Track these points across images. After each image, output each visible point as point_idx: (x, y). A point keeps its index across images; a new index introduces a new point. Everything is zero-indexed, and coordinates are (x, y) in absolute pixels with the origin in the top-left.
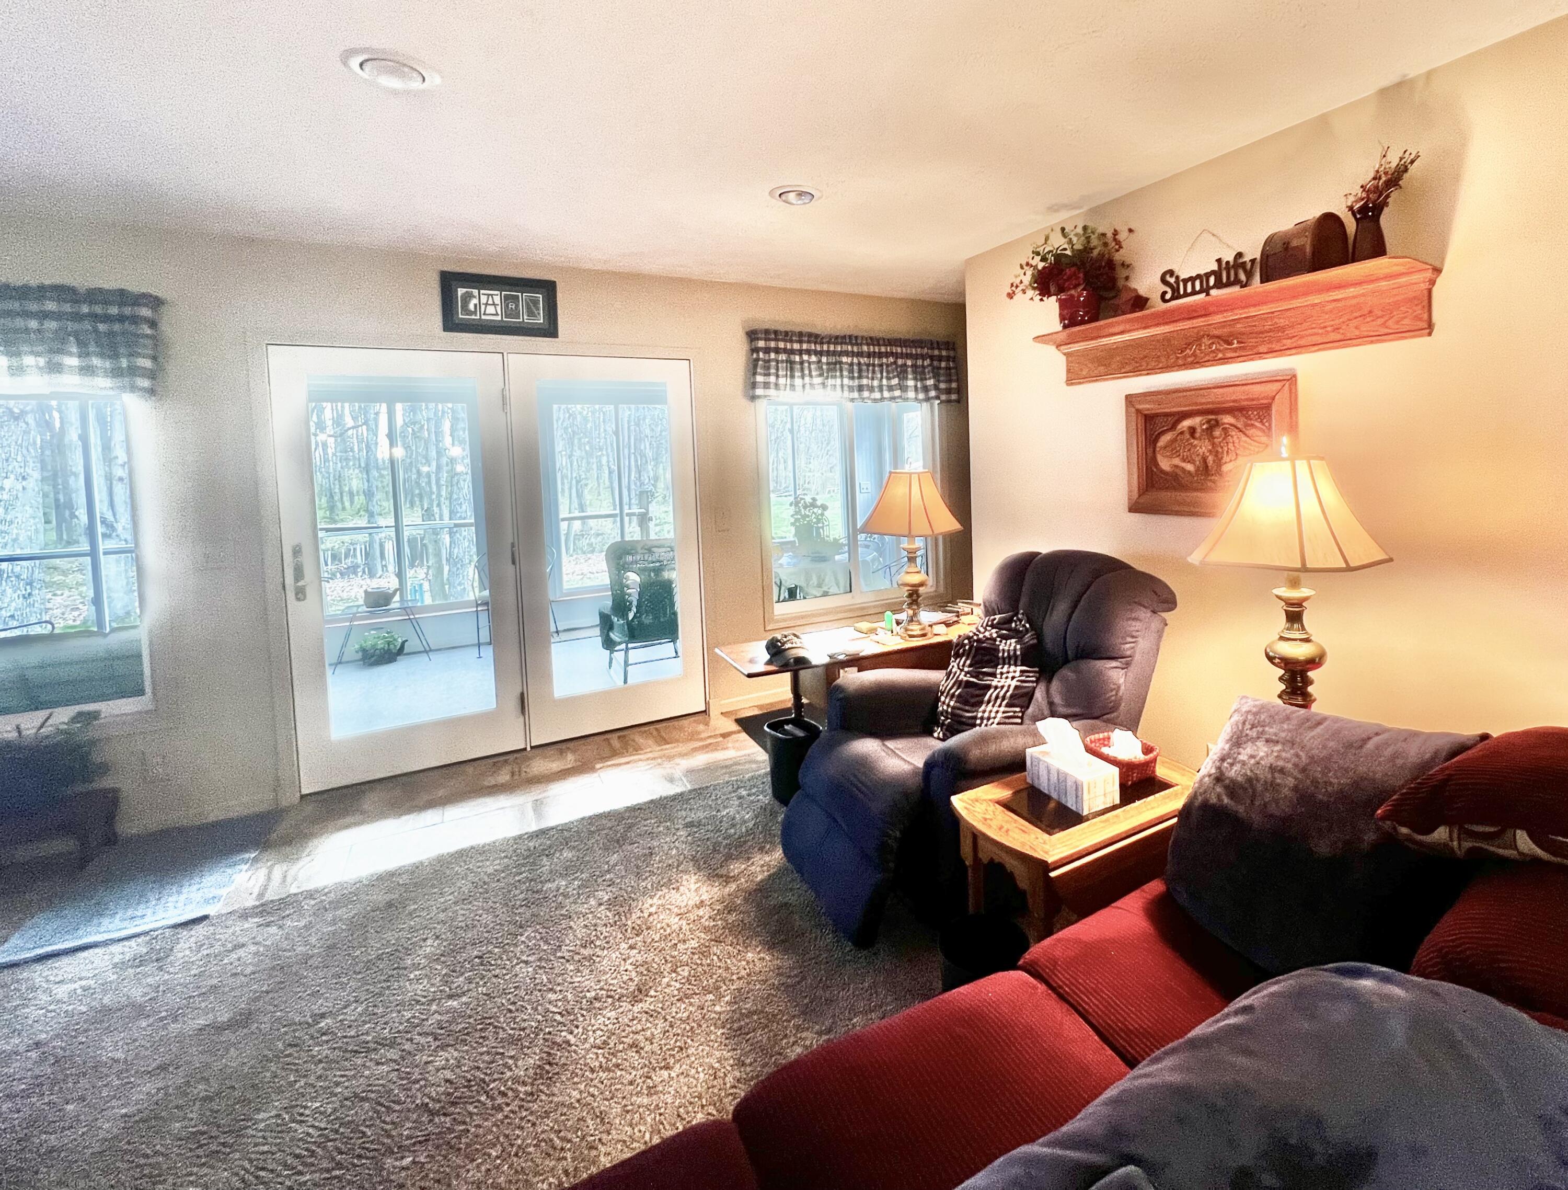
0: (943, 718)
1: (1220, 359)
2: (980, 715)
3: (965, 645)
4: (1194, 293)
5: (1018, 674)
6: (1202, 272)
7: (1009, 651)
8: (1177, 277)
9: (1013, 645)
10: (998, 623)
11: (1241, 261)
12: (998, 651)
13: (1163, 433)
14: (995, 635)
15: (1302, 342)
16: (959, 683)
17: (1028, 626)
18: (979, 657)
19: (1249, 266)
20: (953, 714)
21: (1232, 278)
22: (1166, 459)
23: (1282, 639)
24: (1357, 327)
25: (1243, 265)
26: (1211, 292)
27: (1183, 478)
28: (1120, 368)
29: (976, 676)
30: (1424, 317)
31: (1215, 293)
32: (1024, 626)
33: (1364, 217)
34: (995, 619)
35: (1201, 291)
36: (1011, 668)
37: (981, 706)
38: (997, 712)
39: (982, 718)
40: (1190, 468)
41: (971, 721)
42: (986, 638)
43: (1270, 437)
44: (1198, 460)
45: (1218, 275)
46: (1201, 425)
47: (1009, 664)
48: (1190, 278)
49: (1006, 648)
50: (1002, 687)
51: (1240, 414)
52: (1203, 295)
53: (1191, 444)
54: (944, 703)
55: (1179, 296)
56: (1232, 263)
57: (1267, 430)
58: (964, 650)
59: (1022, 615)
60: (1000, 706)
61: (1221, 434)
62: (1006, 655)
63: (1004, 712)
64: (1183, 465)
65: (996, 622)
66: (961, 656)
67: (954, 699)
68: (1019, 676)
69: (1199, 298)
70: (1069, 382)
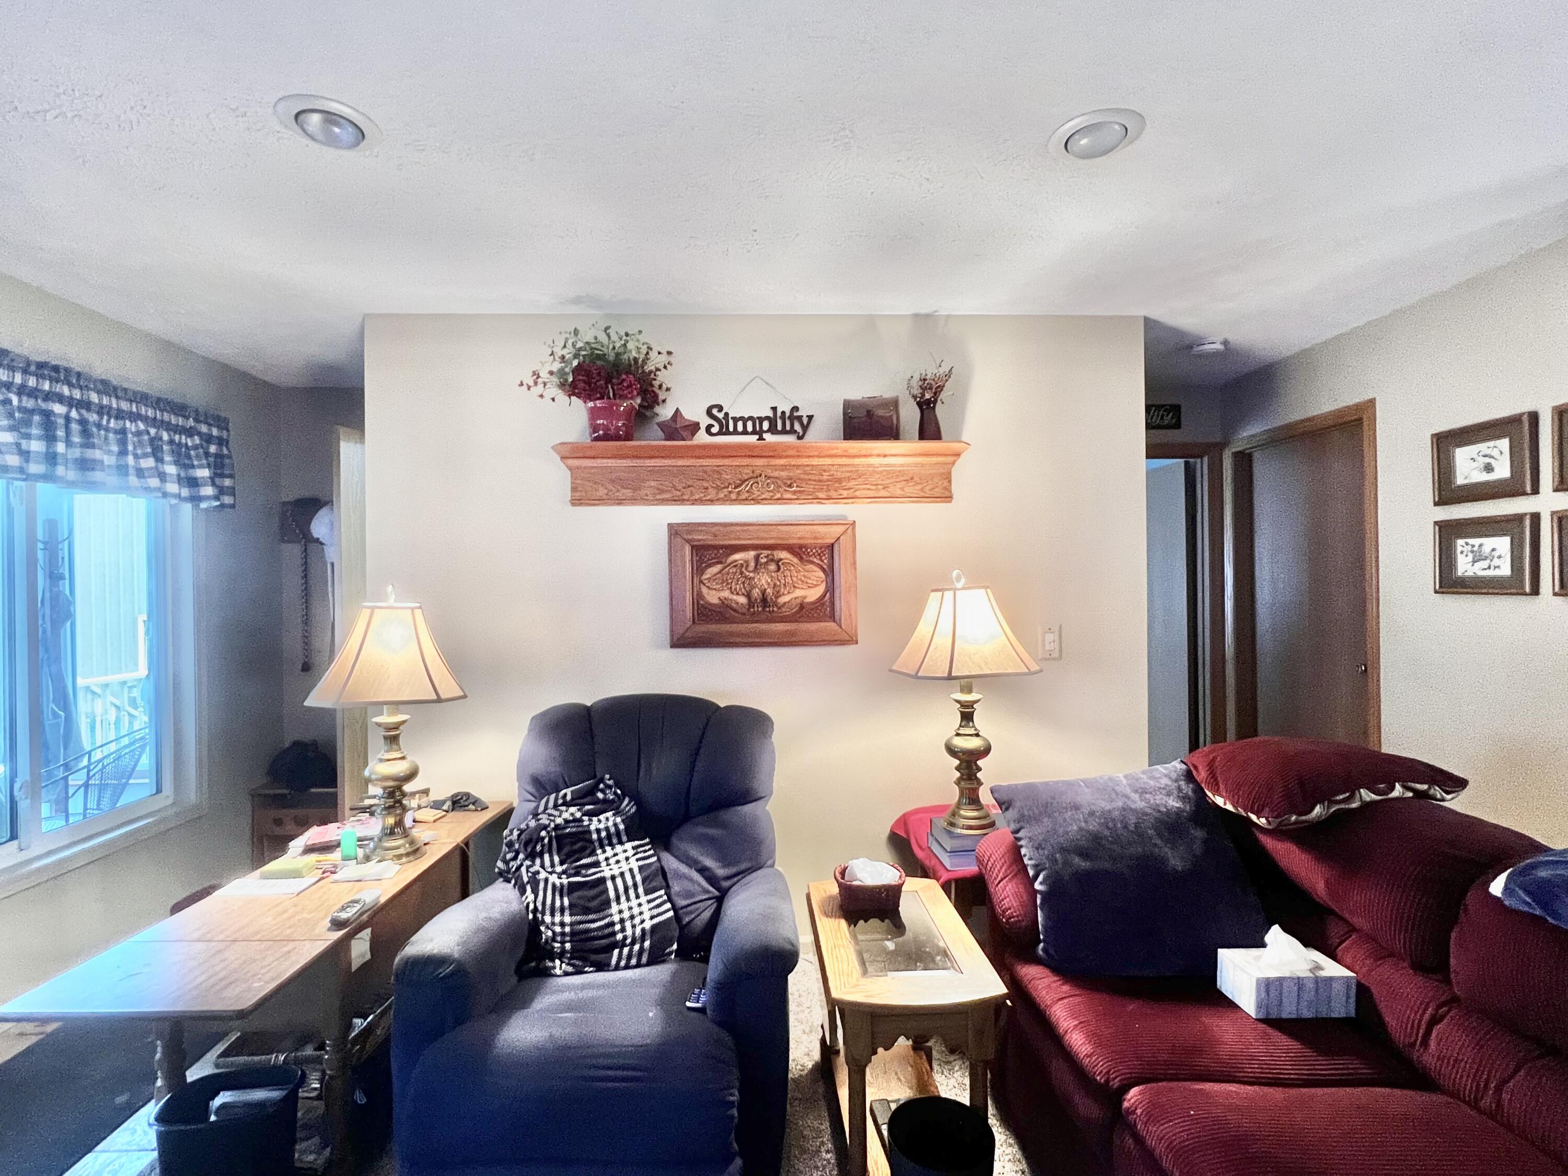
0: (557, 945)
1: (778, 499)
2: (616, 918)
3: (543, 838)
4: (745, 432)
5: (631, 852)
6: (755, 416)
7: (607, 829)
8: (727, 414)
9: (611, 819)
10: (573, 799)
11: (795, 414)
12: (589, 832)
13: (712, 565)
14: (578, 815)
15: (858, 493)
16: (560, 891)
17: (619, 792)
18: (566, 851)
19: (805, 420)
20: (573, 934)
21: (788, 428)
22: (714, 592)
23: (958, 735)
24: (902, 489)
25: (800, 418)
26: (765, 436)
27: (735, 611)
28: (655, 494)
29: (577, 874)
30: (948, 489)
31: (768, 437)
32: (615, 793)
33: (926, 406)
34: (565, 795)
35: (754, 432)
36: (619, 848)
37: (610, 907)
38: (640, 905)
39: (622, 921)
40: (743, 600)
41: (606, 931)
42: (566, 821)
43: (830, 572)
44: (756, 593)
45: (772, 421)
46: (757, 558)
47: (611, 845)
48: (742, 418)
49: (602, 826)
50: (622, 874)
51: (799, 551)
52: (757, 437)
53: (746, 577)
54: (553, 924)
55: (728, 433)
56: (788, 414)
57: (825, 567)
58: (543, 846)
59: (609, 780)
60: (638, 897)
61: (779, 569)
62: (603, 834)
63: (649, 902)
64: (735, 597)
65: (569, 798)
66: (541, 855)
67: (567, 912)
68: (634, 855)
69: (754, 439)
70: (575, 501)
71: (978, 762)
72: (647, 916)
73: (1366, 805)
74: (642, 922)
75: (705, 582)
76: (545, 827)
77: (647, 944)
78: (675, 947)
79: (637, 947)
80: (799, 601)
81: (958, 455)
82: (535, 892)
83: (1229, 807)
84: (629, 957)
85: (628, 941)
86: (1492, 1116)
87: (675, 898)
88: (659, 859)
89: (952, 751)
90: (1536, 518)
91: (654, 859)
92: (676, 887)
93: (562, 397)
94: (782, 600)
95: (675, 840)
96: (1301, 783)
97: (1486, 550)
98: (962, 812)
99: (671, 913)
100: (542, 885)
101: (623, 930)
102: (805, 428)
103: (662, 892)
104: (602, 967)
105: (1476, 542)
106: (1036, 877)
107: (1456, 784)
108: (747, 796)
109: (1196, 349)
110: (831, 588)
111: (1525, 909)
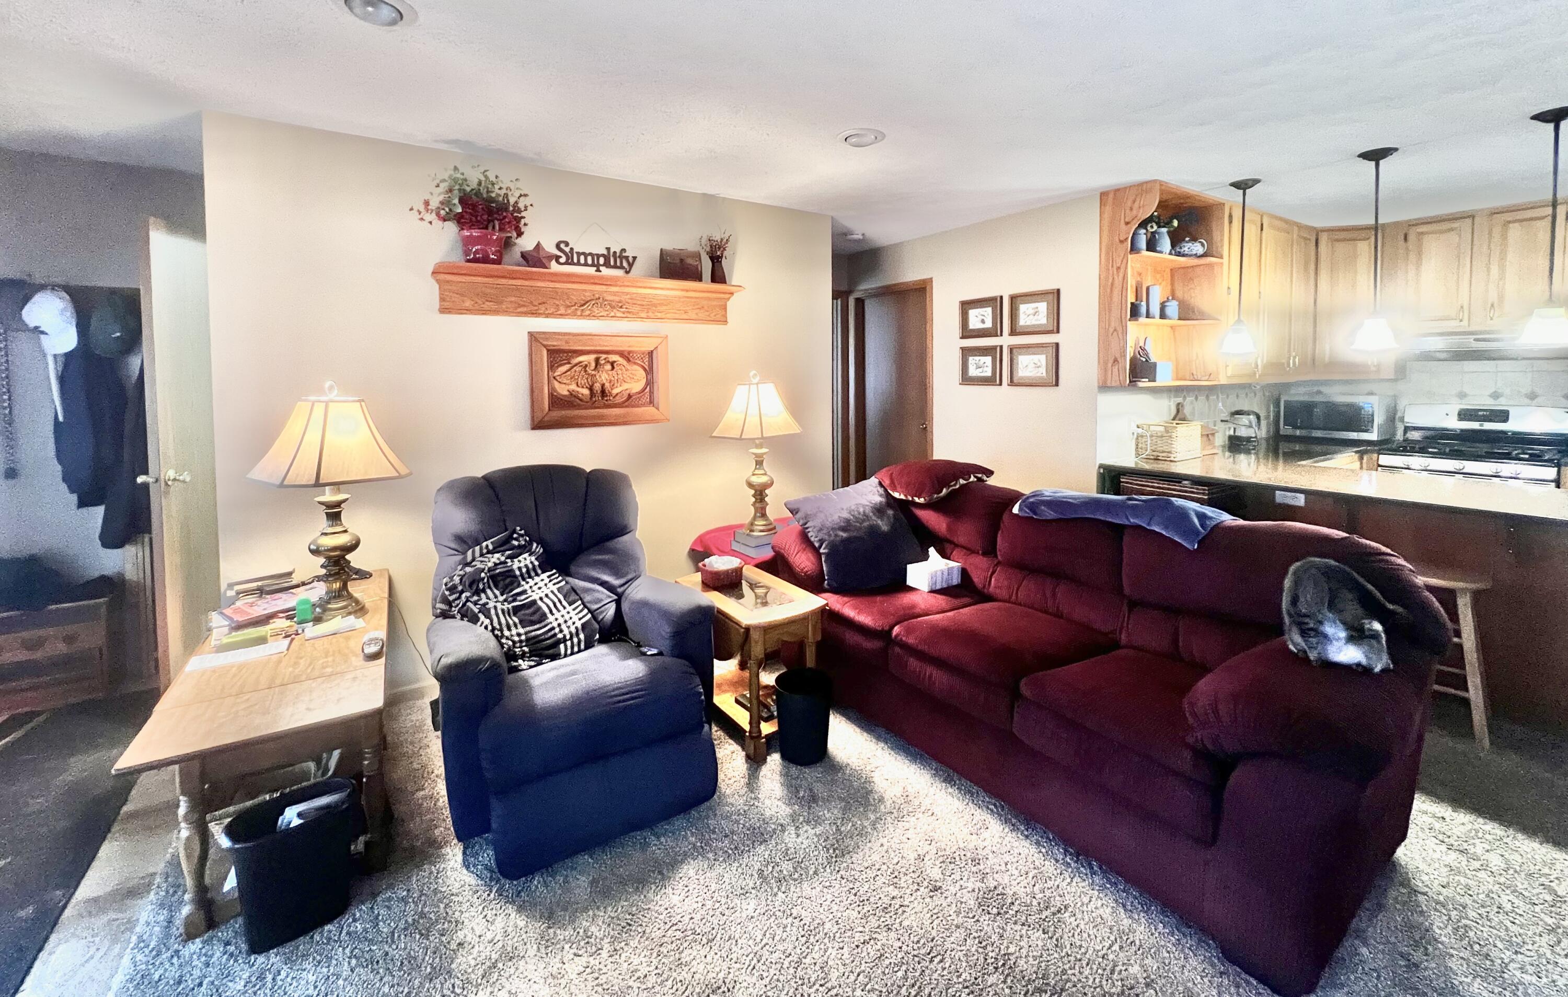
0: (517, 650)
1: (613, 317)
2: (555, 625)
3: (483, 579)
4: (586, 264)
5: (547, 580)
6: (594, 252)
7: (526, 566)
8: (572, 249)
9: (528, 558)
10: (494, 548)
11: (624, 254)
12: (512, 570)
13: (563, 365)
14: (503, 559)
15: (667, 316)
16: (509, 613)
17: (528, 539)
18: (501, 584)
19: (631, 260)
20: (528, 640)
21: (618, 264)
22: (564, 386)
23: (754, 475)
24: (697, 314)
25: (627, 258)
26: (601, 268)
27: (581, 400)
28: (516, 308)
29: (514, 600)
30: (725, 316)
31: (605, 271)
32: (525, 540)
33: (716, 260)
34: (487, 546)
35: (593, 265)
36: (537, 579)
37: (547, 618)
38: (568, 613)
39: (559, 625)
40: (586, 392)
41: (550, 634)
42: (496, 564)
43: (649, 371)
44: (597, 387)
45: (607, 258)
46: (597, 360)
47: (530, 577)
48: (583, 254)
49: (522, 565)
50: (547, 596)
51: (627, 356)
52: (595, 268)
53: (589, 374)
54: (512, 636)
55: (573, 264)
56: (618, 254)
57: (647, 367)
58: (484, 584)
59: (520, 530)
60: (565, 608)
61: (613, 368)
62: (524, 570)
63: (574, 610)
64: (580, 390)
65: (491, 547)
66: (484, 591)
67: (519, 626)
68: (550, 581)
69: (592, 270)
70: (443, 310)
71: (766, 491)
72: (575, 618)
74: (574, 623)
75: (558, 378)
76: (483, 570)
77: (582, 636)
78: (597, 636)
79: (575, 640)
80: (628, 392)
81: (732, 294)
82: (488, 616)
83: (902, 497)
84: (572, 647)
85: (568, 637)
86: (1014, 603)
87: (588, 605)
88: (567, 583)
89: (750, 485)
90: (1001, 347)
91: (564, 583)
92: (587, 598)
93: (438, 223)
94: (615, 391)
95: (573, 568)
96: (937, 478)
97: (982, 363)
98: (756, 523)
99: (589, 616)
100: (493, 612)
101: (561, 631)
102: (631, 265)
103: (580, 602)
104: (555, 657)
105: (977, 358)
106: (820, 547)
107: (989, 473)
108: (623, 530)
109: (849, 237)
110: (650, 383)
111: (1027, 515)
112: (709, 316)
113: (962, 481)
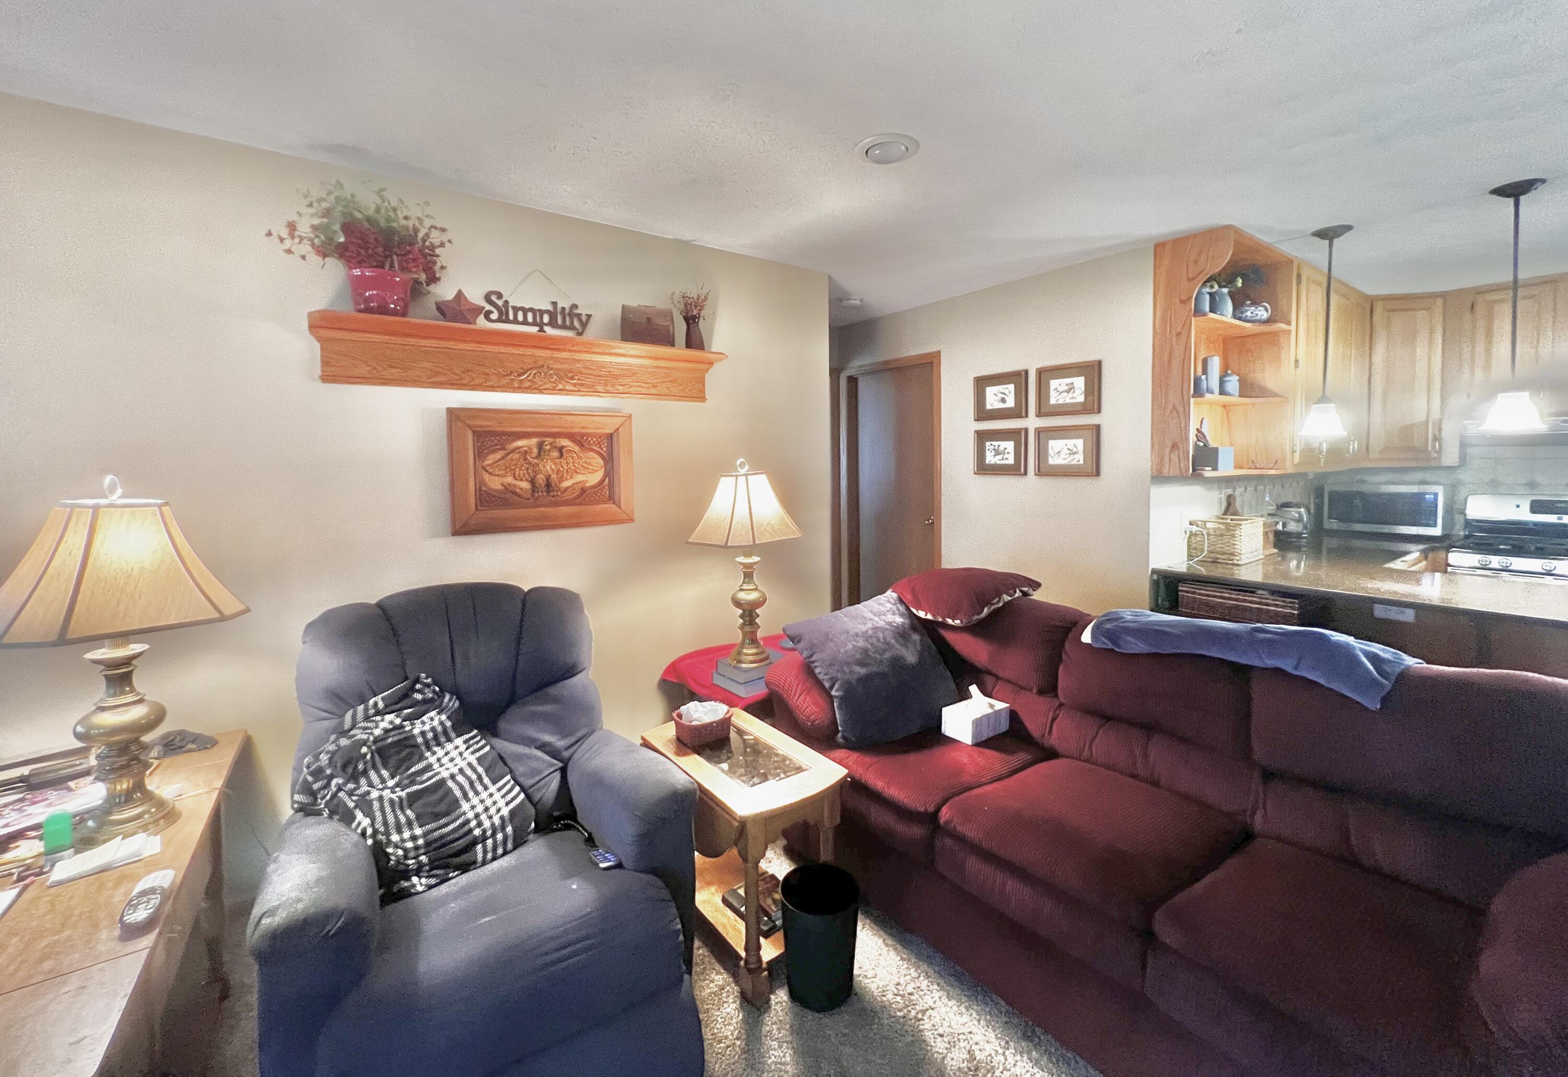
1: (560, 390)
2: (470, 815)
3: (364, 755)
4: (525, 322)
5: (463, 747)
6: (536, 307)
7: (433, 729)
8: (506, 302)
9: (436, 719)
10: (386, 706)
11: (576, 311)
12: (412, 737)
13: (494, 451)
14: (398, 721)
15: (631, 390)
16: (401, 805)
17: (437, 688)
18: (392, 762)
19: (584, 318)
20: (427, 844)
21: (568, 323)
22: (496, 478)
23: (741, 590)
24: (668, 388)
25: (579, 316)
26: (546, 328)
27: (519, 496)
28: (430, 377)
29: (413, 783)
30: (703, 391)
31: (549, 330)
32: (434, 691)
33: (691, 320)
34: (376, 704)
35: (534, 323)
36: (449, 746)
37: (460, 806)
38: (491, 795)
39: (477, 816)
40: (525, 485)
41: (462, 832)
42: (387, 731)
43: (609, 460)
44: (541, 479)
45: (552, 315)
46: (540, 446)
47: (439, 744)
48: (522, 309)
49: (427, 727)
50: (461, 771)
51: (580, 440)
52: (538, 328)
53: (530, 463)
54: (403, 841)
55: (507, 321)
56: (567, 311)
57: (605, 454)
58: (365, 763)
59: (426, 678)
60: (486, 788)
61: (561, 456)
62: (430, 735)
63: (499, 790)
64: (518, 483)
65: (381, 705)
66: (365, 773)
67: (415, 824)
68: (467, 749)
69: (534, 329)
70: (327, 378)
71: (757, 611)
72: (501, 803)
73: (1006, 604)
74: (499, 810)
75: (488, 468)
76: (364, 743)
77: (509, 829)
78: (533, 825)
79: (500, 836)
80: (580, 485)
81: (711, 364)
82: (369, 813)
83: (929, 617)
84: (495, 849)
85: (489, 833)
86: (1087, 761)
87: (521, 780)
88: (492, 747)
89: (737, 603)
90: (1026, 430)
91: (488, 748)
92: (520, 769)
93: (314, 259)
94: (565, 484)
95: (502, 725)
96: (976, 594)
97: (1002, 448)
98: (745, 651)
99: (522, 796)
100: (376, 805)
101: (480, 824)
102: (584, 325)
103: (508, 777)
104: (467, 866)
105: (996, 443)
106: (832, 687)
107: (1036, 585)
108: (571, 671)
109: (845, 303)
110: (610, 473)
111: (1105, 647)
112: (683, 391)
113: (1007, 598)
